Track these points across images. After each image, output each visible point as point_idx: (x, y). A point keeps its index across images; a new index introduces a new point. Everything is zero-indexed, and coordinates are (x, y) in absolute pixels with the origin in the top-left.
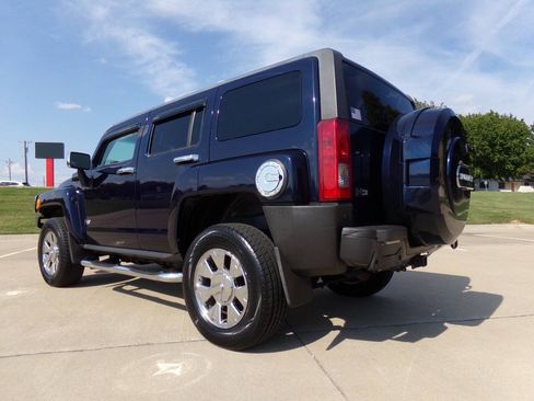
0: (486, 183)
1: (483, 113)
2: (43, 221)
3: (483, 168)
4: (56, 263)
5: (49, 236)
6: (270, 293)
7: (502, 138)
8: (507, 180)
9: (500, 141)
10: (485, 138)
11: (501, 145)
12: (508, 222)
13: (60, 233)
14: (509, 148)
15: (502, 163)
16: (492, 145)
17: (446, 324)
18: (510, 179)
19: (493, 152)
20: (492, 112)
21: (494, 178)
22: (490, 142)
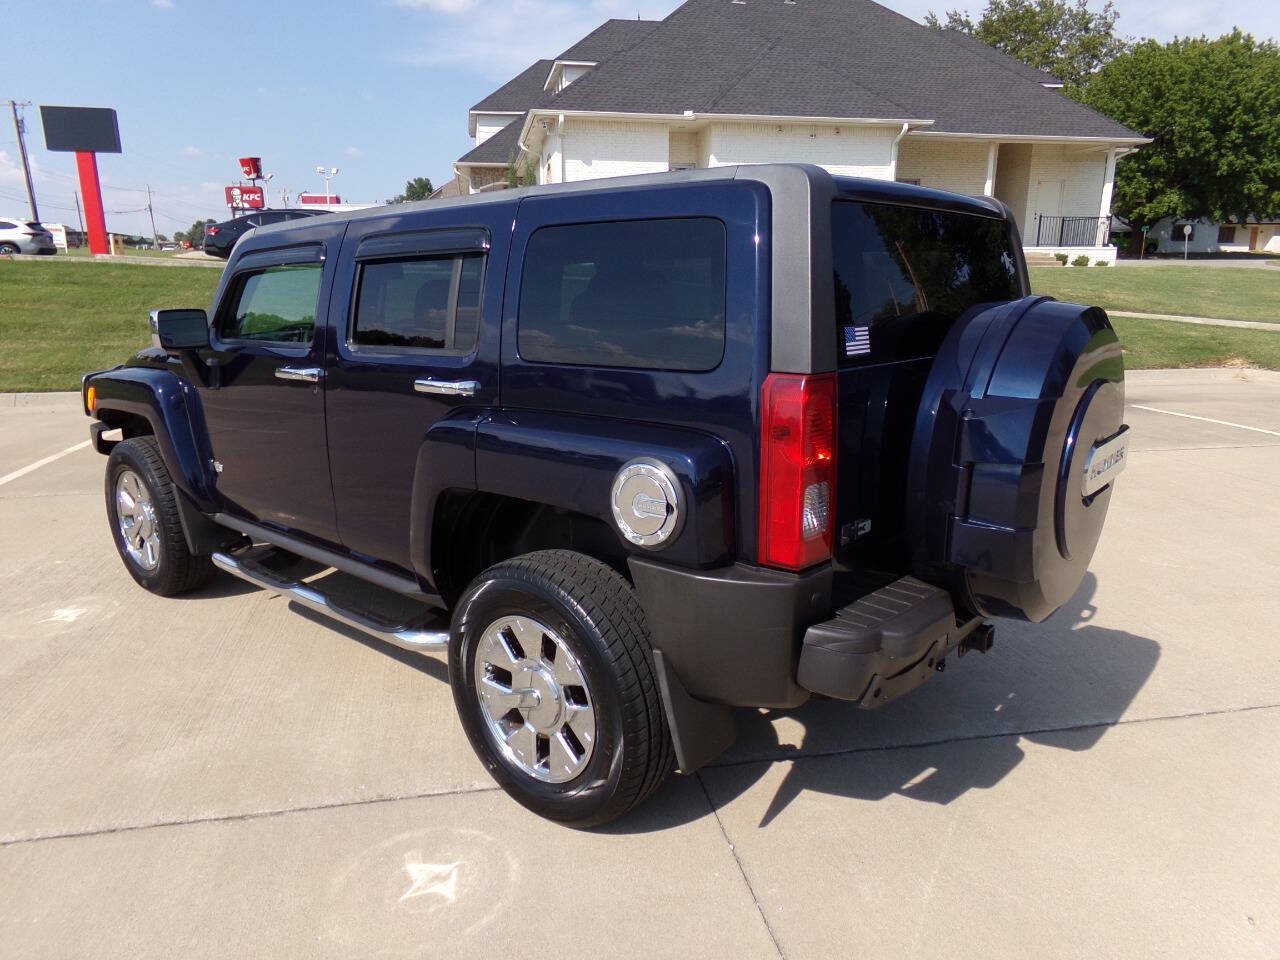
0: (1187, 230)
1: (1213, 37)
2: (107, 435)
3: (1187, 188)
4: (154, 542)
5: (128, 478)
6: (643, 734)
7: (1251, 109)
8: (1242, 222)
9: (1240, 117)
10: (1204, 107)
11: (1245, 128)
12: (1219, 363)
13: (154, 477)
14: (1261, 138)
15: (1238, 176)
16: (1220, 129)
17: (1023, 743)
18: (1251, 219)
19: (1218, 147)
20: (1237, 35)
21: (1209, 215)
22: (1215, 120)
